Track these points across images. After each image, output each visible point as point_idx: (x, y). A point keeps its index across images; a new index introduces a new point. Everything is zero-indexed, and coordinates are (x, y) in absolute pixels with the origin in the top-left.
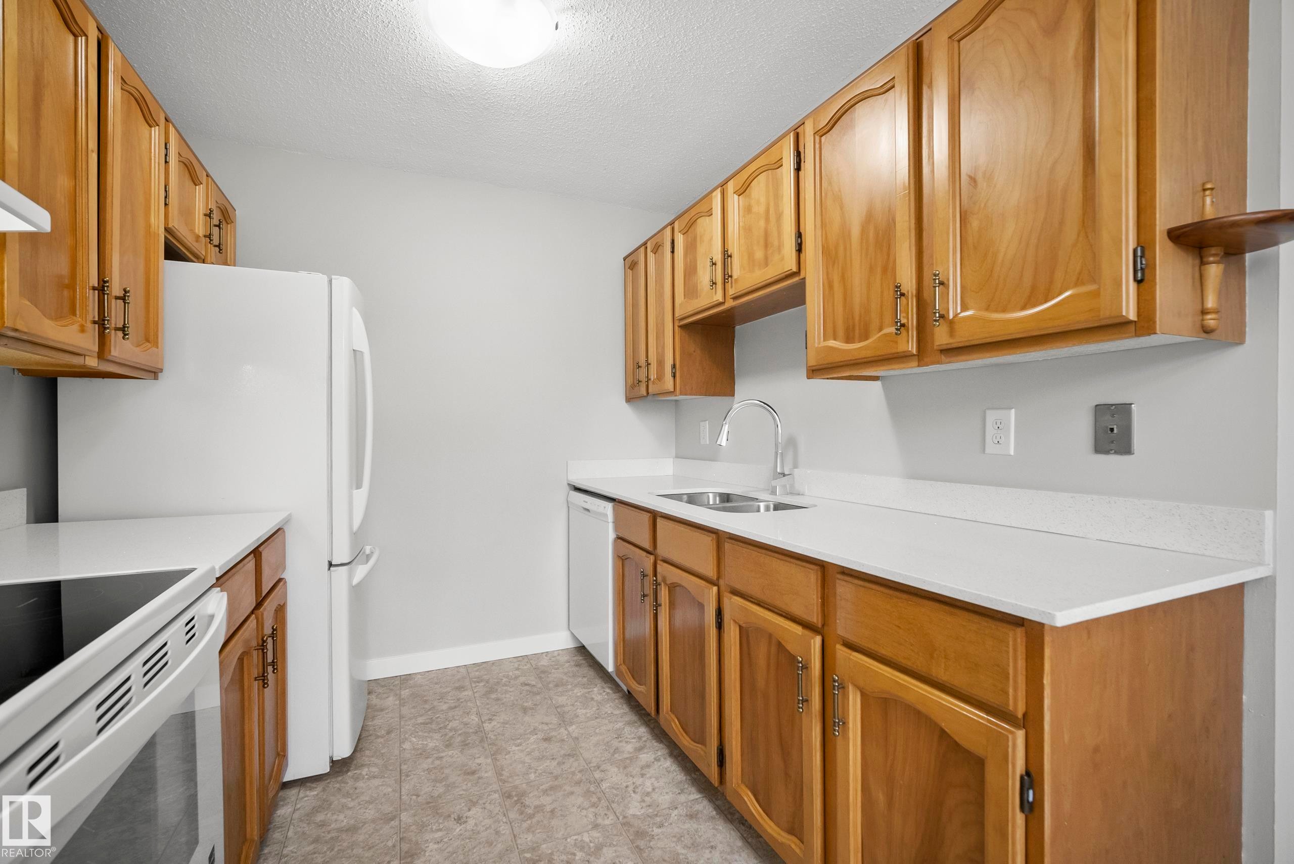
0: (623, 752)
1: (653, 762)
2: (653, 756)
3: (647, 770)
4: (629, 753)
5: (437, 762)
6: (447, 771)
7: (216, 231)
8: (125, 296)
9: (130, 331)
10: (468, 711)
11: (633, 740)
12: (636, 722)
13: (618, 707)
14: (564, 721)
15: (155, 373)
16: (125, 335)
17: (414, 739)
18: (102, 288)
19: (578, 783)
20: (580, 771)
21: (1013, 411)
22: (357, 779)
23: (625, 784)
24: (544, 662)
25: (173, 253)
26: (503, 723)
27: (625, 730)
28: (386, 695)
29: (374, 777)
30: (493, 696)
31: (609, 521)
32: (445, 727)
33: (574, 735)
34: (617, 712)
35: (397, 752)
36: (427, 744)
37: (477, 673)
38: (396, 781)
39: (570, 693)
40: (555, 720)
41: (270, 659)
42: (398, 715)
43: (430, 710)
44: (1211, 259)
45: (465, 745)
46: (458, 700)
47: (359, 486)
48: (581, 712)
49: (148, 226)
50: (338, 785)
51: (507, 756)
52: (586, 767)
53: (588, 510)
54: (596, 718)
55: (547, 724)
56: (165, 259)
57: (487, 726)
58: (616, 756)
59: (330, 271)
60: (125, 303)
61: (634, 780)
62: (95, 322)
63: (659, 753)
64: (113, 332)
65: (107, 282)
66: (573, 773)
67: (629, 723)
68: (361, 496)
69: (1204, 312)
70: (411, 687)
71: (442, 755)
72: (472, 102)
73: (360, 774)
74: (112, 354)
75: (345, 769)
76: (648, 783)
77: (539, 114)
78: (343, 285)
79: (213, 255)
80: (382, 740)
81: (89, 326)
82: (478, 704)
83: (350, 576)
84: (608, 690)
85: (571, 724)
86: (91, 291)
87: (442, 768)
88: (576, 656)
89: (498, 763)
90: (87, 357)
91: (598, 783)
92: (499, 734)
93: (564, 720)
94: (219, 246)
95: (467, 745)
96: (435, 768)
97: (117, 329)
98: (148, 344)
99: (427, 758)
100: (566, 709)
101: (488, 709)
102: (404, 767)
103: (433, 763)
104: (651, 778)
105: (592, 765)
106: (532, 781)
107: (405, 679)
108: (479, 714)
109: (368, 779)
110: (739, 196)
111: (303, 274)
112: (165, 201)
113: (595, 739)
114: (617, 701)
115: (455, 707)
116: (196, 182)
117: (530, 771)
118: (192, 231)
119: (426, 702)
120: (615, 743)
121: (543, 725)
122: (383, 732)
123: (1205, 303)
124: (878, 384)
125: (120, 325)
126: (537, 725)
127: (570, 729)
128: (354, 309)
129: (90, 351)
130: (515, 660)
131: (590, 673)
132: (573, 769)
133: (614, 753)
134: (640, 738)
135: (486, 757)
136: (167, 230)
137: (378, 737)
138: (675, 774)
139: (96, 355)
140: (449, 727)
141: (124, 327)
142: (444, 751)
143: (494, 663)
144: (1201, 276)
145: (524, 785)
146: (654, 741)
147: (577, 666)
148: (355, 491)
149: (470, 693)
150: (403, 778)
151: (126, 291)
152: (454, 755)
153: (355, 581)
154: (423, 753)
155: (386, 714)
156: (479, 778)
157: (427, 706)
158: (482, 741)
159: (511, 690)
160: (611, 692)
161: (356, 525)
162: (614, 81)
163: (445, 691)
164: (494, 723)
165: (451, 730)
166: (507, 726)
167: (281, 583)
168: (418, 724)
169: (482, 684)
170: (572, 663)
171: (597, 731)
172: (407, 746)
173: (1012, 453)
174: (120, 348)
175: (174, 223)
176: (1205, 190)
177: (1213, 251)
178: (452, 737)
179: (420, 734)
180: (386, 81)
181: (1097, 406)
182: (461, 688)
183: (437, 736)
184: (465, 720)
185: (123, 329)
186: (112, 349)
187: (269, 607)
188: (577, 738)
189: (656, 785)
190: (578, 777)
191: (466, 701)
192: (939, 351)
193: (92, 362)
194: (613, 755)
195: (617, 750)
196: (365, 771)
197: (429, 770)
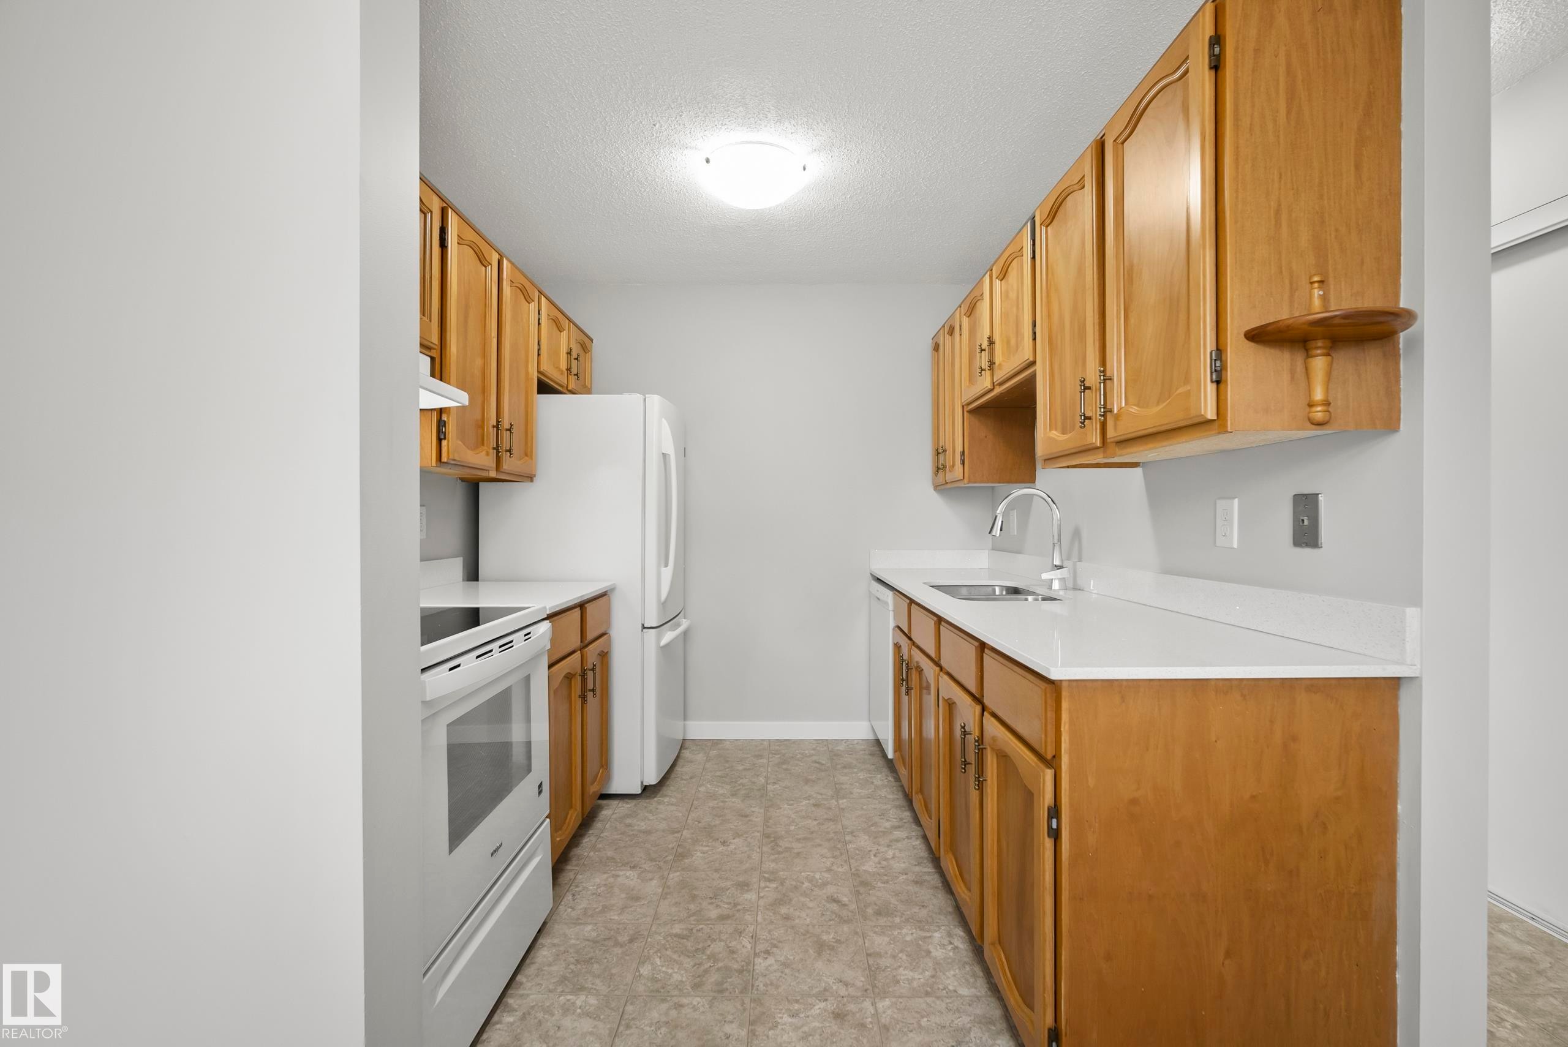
0: (880, 826)
1: (904, 839)
2: (906, 835)
3: (895, 843)
4: (885, 828)
5: (722, 804)
6: (726, 811)
7: (574, 363)
8: (511, 428)
9: (513, 452)
10: (759, 773)
11: (894, 820)
12: (904, 807)
13: (893, 793)
14: (837, 795)
15: (531, 478)
16: (511, 454)
17: (709, 786)
18: (497, 426)
19: (829, 840)
20: (834, 833)
21: (1236, 500)
22: (659, 803)
23: (869, 849)
24: (841, 748)
25: (545, 388)
26: (784, 787)
27: (891, 812)
28: (697, 752)
29: (672, 805)
30: (784, 766)
31: (890, 609)
32: (736, 782)
33: (841, 806)
34: (891, 796)
35: (693, 792)
36: (717, 791)
37: (777, 748)
38: (687, 810)
39: (854, 775)
40: (830, 793)
41: (590, 686)
42: (702, 767)
43: (728, 768)
44: (1319, 352)
45: (747, 796)
46: (754, 764)
47: (666, 565)
48: (855, 790)
49: (527, 373)
50: (645, 805)
51: (777, 811)
52: (841, 830)
53: (879, 599)
54: (869, 798)
55: (821, 794)
56: (538, 394)
57: (770, 787)
58: (872, 828)
59: (644, 391)
60: (511, 433)
61: (879, 848)
62: (494, 449)
63: (914, 834)
64: (504, 453)
65: (500, 422)
66: (828, 833)
67: (897, 807)
68: (667, 573)
69: (1310, 405)
70: (719, 749)
71: (727, 800)
72: (759, 228)
73: (663, 801)
74: (504, 467)
75: (653, 796)
76: (890, 853)
77: (818, 225)
78: (655, 400)
79: (573, 381)
80: (685, 782)
81: (491, 451)
82: (769, 770)
83: (659, 639)
84: (890, 779)
85: (843, 798)
86: (492, 428)
87: (724, 809)
88: (874, 746)
89: (768, 813)
90: (490, 472)
91: (846, 843)
92: (778, 794)
93: (838, 792)
94: (577, 375)
95: (749, 797)
96: (718, 808)
97: (507, 451)
98: (526, 458)
99: (715, 800)
100: (844, 787)
101: (776, 775)
102: (695, 802)
103: (717, 804)
104: (895, 849)
105: (848, 830)
106: (790, 831)
107: (716, 743)
108: (767, 778)
109: (668, 805)
110: (1001, 280)
111: (626, 396)
112: (538, 352)
113: (859, 813)
114: (895, 788)
115: (749, 769)
116: (560, 329)
117: (792, 824)
118: (558, 368)
119: (727, 761)
120: (876, 819)
121: (818, 795)
122: (688, 777)
123: (1312, 396)
124: (1138, 471)
125: (508, 448)
126: (812, 793)
127: (840, 802)
128: (663, 419)
129: (491, 467)
130: (814, 742)
131: (881, 762)
132: (829, 830)
133: (872, 825)
134: (901, 819)
135: (760, 808)
136: (539, 372)
137: (682, 779)
138: (920, 851)
139: (495, 469)
140: (739, 782)
141: (510, 449)
142: (729, 797)
143: (795, 742)
144: (1307, 369)
145: (783, 832)
146: (913, 824)
147: (871, 755)
148: (663, 569)
149: (765, 761)
150: (692, 809)
151: (511, 425)
152: (736, 802)
153: (663, 642)
154: (712, 796)
155: (694, 765)
156: (749, 820)
157: (727, 765)
158: (762, 796)
159: (802, 764)
160: (892, 780)
161: (664, 595)
162: (875, 190)
163: (745, 756)
164: (776, 786)
165: (739, 785)
166: (786, 790)
167: (605, 637)
168: (715, 776)
169: (779, 756)
170: (867, 752)
171: (864, 807)
172: (702, 789)
173: (1235, 545)
174: (508, 464)
175: (544, 367)
176: (1312, 283)
177: (1320, 343)
178: (738, 790)
179: (715, 783)
180: (688, 227)
181: (1295, 495)
182: (760, 756)
183: (728, 787)
184: (753, 780)
185: (509, 451)
186: (504, 464)
187: (592, 651)
188: (843, 809)
189: (897, 854)
190: (830, 836)
191: (760, 767)
192: (1114, 444)
193: (493, 474)
194: (870, 827)
195: (875, 824)
196: (666, 800)
197: (713, 808)
